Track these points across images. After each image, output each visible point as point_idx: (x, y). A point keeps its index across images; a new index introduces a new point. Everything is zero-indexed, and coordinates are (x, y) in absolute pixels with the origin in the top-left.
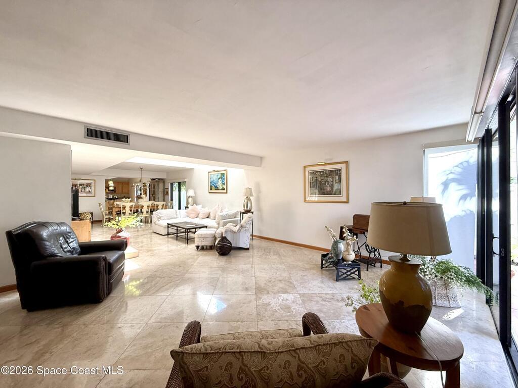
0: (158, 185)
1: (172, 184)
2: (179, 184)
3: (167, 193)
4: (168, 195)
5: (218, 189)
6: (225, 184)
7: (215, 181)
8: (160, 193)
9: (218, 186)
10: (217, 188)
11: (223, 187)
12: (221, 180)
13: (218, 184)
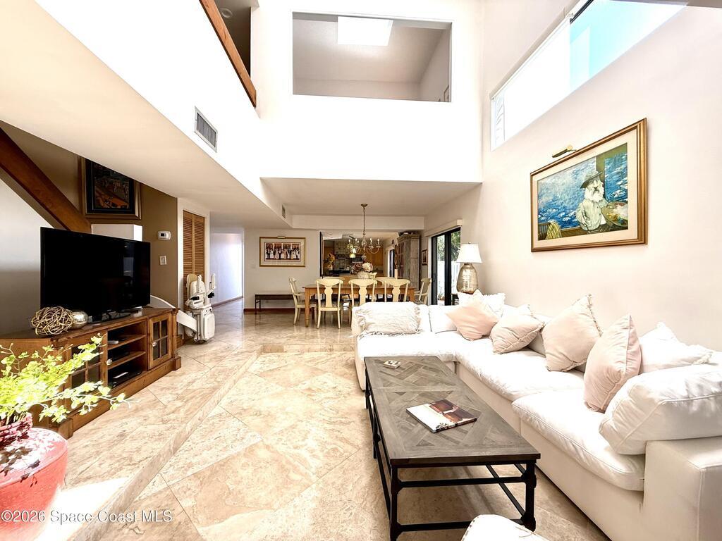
0: (409, 244)
1: (434, 239)
2: (448, 235)
3: (425, 259)
4: (427, 265)
5: (581, 231)
6: (632, 198)
7: (565, 199)
8: (412, 260)
9: (580, 217)
10: (572, 227)
11: (615, 217)
12: (604, 186)
13: (582, 209)
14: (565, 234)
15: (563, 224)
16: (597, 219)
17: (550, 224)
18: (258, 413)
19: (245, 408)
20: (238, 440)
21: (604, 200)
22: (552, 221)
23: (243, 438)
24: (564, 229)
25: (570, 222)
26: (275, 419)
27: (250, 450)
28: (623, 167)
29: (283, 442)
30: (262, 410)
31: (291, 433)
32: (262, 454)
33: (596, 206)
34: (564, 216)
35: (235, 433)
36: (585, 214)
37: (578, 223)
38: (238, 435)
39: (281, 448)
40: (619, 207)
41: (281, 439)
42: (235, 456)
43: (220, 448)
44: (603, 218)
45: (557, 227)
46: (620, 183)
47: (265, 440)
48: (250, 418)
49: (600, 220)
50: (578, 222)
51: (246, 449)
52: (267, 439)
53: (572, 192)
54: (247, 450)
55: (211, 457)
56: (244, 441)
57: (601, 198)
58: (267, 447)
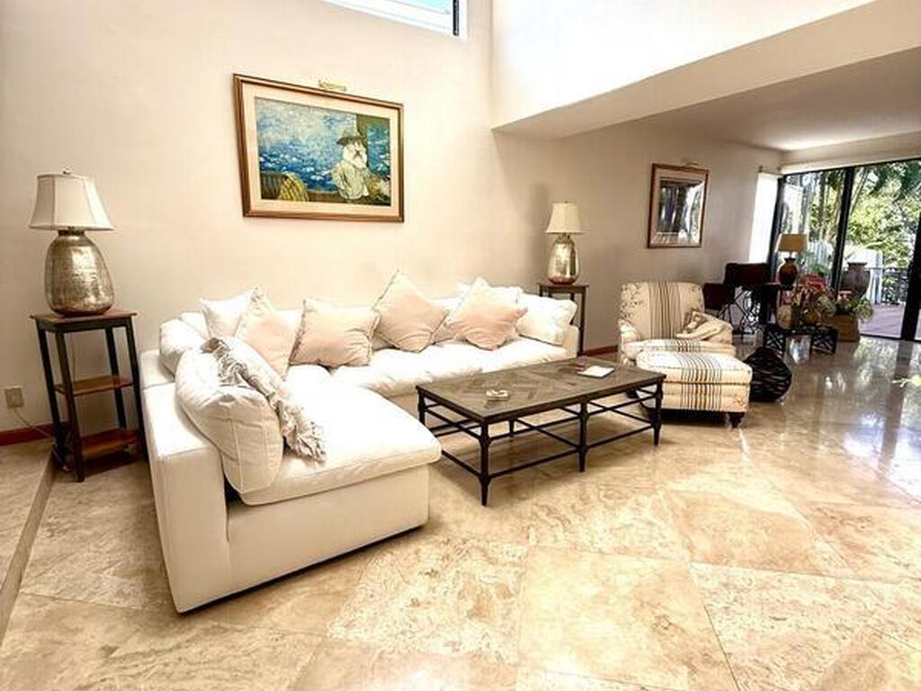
5: (336, 196)
6: (394, 176)
9: (337, 180)
11: (379, 190)
12: (367, 153)
13: (340, 171)
14: (312, 198)
15: (311, 184)
16: (357, 188)
17: (286, 178)
18: (662, 626)
19: (684, 670)
20: (735, 587)
21: (367, 170)
22: (290, 174)
23: (726, 585)
24: (312, 191)
25: (323, 183)
26: (639, 585)
27: (719, 559)
28: (386, 141)
29: (661, 540)
30: (646, 630)
31: (638, 544)
32: (704, 544)
33: (359, 173)
34: (314, 173)
35: (736, 607)
36: (345, 179)
37: (335, 188)
38: (732, 598)
39: (671, 535)
40: (382, 181)
41: (661, 544)
42: (747, 564)
43: (773, 592)
44: (366, 189)
45: (301, 185)
46: (382, 157)
47: (687, 559)
48: (689, 625)
49: (363, 189)
50: (335, 186)
51: (725, 564)
52: (682, 559)
53: (324, 144)
54: (724, 561)
55: (792, 585)
56: (724, 580)
57: (365, 166)
58: (690, 547)
